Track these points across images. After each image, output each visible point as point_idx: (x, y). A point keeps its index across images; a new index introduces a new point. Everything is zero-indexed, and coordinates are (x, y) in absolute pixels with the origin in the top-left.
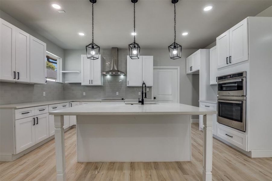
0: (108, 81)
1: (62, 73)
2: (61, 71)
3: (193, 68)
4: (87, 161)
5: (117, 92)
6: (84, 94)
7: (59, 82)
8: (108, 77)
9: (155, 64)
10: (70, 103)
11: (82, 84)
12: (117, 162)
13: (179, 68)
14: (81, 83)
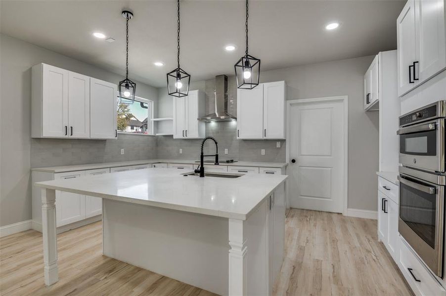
0: (212, 130)
1: (154, 121)
2: (153, 119)
3: (371, 97)
4: (112, 257)
5: (226, 149)
6: (181, 151)
7: (150, 134)
8: (213, 124)
9: (289, 95)
10: (153, 165)
11: (174, 137)
12: (145, 270)
13: (346, 98)
14: (172, 136)
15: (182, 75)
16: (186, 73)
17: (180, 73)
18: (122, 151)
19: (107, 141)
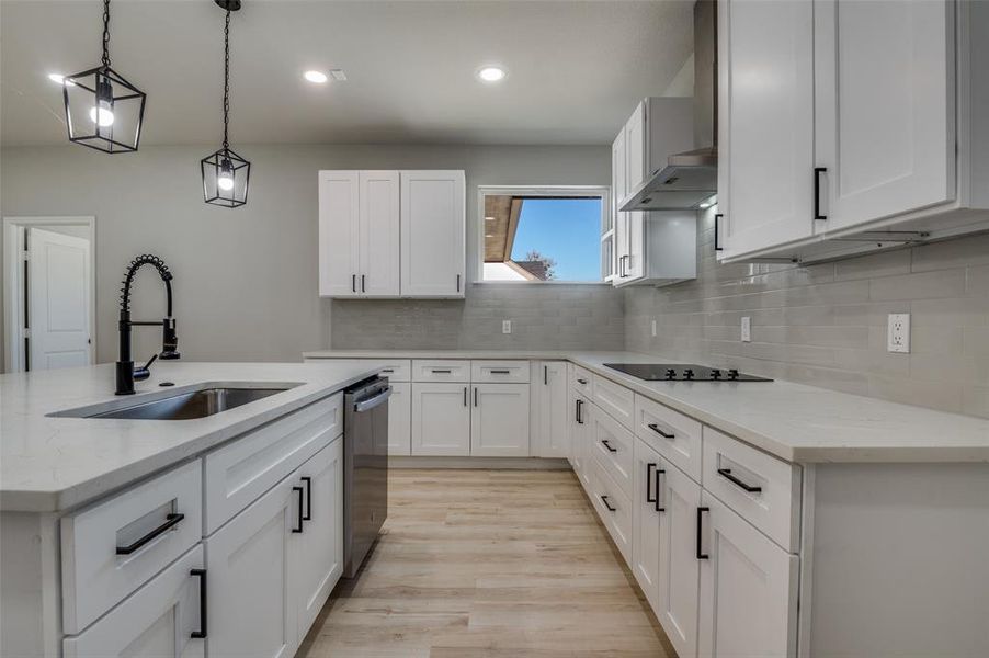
5: (743, 320)
15: (117, 90)
16: (130, 86)
17: (112, 83)
18: (507, 326)
19: (467, 301)
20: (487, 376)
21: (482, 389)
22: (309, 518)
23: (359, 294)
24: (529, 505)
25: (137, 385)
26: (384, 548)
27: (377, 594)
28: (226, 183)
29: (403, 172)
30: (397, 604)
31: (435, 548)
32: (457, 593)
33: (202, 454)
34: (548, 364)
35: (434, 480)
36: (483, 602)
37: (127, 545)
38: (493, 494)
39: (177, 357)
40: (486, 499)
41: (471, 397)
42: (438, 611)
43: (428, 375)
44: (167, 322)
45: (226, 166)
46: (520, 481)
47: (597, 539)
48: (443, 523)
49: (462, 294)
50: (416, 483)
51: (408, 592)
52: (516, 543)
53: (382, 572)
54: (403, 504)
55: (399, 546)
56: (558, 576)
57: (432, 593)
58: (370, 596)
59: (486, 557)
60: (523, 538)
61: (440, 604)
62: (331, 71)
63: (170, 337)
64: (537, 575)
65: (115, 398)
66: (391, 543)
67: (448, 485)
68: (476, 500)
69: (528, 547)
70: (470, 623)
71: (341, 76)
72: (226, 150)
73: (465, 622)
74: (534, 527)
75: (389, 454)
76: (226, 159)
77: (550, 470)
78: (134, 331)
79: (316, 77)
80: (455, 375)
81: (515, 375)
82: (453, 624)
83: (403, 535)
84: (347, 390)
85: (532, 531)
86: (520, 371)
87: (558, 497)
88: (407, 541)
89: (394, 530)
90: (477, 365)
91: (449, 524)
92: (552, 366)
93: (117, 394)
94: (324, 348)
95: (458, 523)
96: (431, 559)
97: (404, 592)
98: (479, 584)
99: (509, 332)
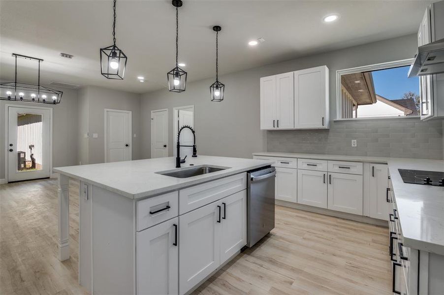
18: (354, 143)
19: (330, 130)
20: (337, 169)
21: (333, 175)
22: (224, 218)
23: (276, 128)
24: (352, 241)
25: (181, 165)
26: (270, 240)
27: (260, 258)
28: (217, 93)
29: (295, 72)
30: (266, 264)
31: (293, 247)
32: (293, 270)
33: (179, 189)
34: (375, 165)
35: (307, 217)
36: (303, 278)
37: (153, 212)
38: (335, 231)
39: (196, 156)
40: (328, 232)
41: (328, 179)
42: (281, 274)
43: (305, 166)
44: (194, 146)
45: (217, 87)
46: (354, 228)
47: (388, 271)
48: (302, 237)
49: (326, 126)
50: (297, 216)
51: (272, 261)
52: (335, 257)
53: (265, 250)
54: (287, 224)
55: (277, 242)
56: (351, 281)
57: (281, 265)
58: (257, 258)
59: (315, 259)
60: (340, 256)
61: (283, 271)
62: (258, 39)
63: (195, 151)
64: (338, 276)
65: (176, 168)
66: (274, 239)
67: (312, 220)
68: (324, 231)
69: (341, 262)
70: (293, 284)
71: (263, 40)
72: (217, 82)
73: (291, 283)
74: (350, 253)
75: (275, 198)
76: (218, 85)
77: (377, 226)
78: (181, 148)
79: (253, 43)
80: (319, 167)
81: (352, 170)
82: (285, 281)
83: (281, 238)
84: (249, 172)
85: (348, 255)
86: (357, 168)
87: (374, 241)
88: (281, 240)
89: (278, 234)
90: (331, 163)
91: (304, 239)
92: (377, 166)
93: (177, 167)
94: (264, 151)
95: (309, 239)
96: (287, 251)
97: (271, 261)
98: (306, 270)
99: (356, 146)
